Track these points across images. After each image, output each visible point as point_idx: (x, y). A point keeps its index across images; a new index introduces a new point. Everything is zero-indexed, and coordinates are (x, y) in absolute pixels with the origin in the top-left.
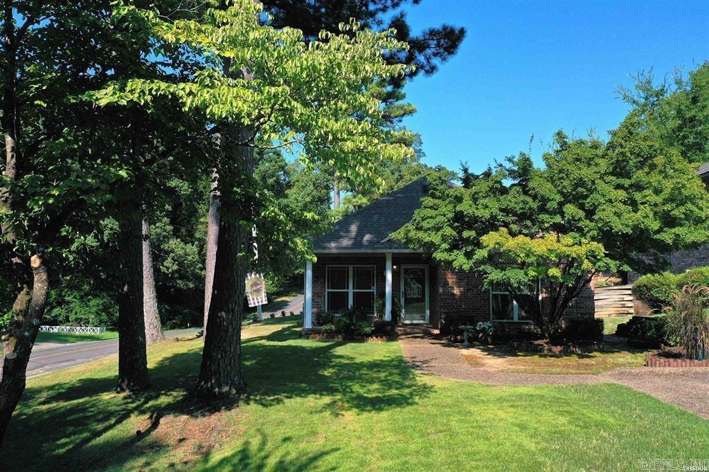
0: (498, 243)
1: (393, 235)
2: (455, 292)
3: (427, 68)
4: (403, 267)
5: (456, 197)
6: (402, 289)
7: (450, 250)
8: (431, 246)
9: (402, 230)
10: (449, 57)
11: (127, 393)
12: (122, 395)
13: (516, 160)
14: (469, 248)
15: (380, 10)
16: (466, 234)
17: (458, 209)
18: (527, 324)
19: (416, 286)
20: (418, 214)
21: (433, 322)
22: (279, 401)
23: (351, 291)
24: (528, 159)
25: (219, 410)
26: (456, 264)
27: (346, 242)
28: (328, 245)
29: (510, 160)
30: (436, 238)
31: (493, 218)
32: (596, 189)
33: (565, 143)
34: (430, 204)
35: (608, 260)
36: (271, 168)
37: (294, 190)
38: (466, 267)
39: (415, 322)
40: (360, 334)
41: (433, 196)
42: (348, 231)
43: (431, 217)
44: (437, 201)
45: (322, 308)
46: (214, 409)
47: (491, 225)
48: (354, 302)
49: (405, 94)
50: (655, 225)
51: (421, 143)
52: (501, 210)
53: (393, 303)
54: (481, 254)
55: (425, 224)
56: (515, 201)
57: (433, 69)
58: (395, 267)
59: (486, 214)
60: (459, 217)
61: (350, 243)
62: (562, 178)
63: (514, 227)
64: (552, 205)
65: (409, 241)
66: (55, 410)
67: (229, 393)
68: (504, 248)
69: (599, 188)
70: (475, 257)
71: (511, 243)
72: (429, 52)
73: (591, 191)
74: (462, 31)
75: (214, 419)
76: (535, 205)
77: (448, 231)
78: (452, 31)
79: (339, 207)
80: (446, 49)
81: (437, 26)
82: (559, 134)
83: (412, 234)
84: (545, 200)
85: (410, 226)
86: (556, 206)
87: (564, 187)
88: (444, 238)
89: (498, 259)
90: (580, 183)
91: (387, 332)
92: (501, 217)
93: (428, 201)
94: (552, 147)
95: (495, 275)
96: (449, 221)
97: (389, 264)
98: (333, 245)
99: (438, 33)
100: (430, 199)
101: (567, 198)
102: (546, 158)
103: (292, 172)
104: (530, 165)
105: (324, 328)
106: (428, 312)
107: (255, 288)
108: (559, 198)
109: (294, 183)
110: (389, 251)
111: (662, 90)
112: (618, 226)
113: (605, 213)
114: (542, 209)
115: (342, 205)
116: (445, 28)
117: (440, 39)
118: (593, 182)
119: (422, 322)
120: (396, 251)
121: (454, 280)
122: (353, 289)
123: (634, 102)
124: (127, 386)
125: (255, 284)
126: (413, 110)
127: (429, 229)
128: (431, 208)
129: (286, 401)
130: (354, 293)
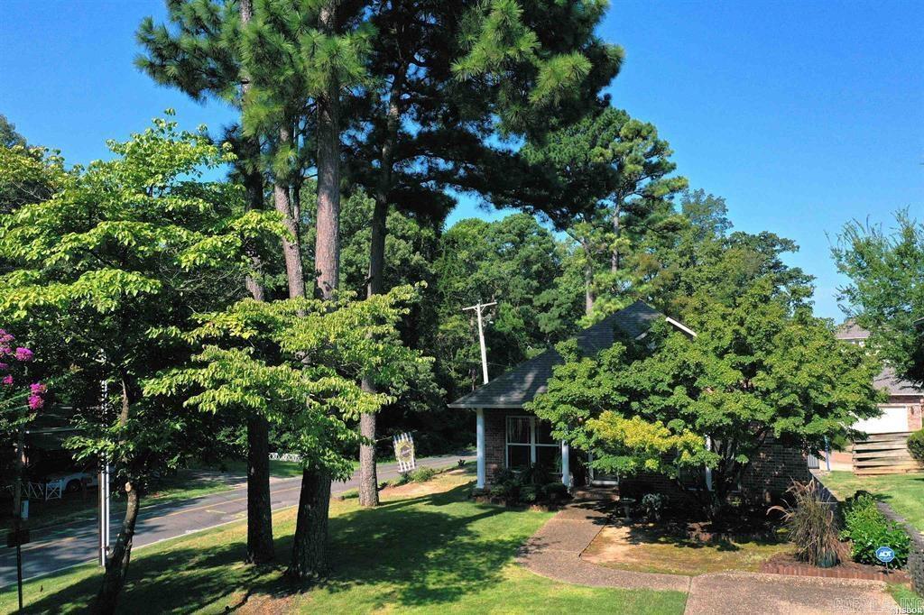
0: (598, 430)
11: (253, 565)
12: (249, 566)
23: (533, 445)
25: (295, 593)
28: (496, 399)
31: (607, 397)
36: (534, 252)
37: (566, 277)
39: (607, 483)
40: (522, 501)
42: (522, 382)
45: (503, 464)
46: (293, 591)
48: (537, 458)
49: (675, 165)
61: (521, 395)
63: (635, 406)
64: (662, 387)
66: (191, 578)
67: (311, 577)
76: (648, 385)
86: (665, 388)
98: (502, 399)
101: (677, 379)
103: (563, 254)
105: (493, 489)
107: (404, 453)
108: (668, 379)
109: (565, 267)
122: (536, 443)
124: (254, 558)
125: (404, 448)
126: (683, 186)
130: (537, 447)
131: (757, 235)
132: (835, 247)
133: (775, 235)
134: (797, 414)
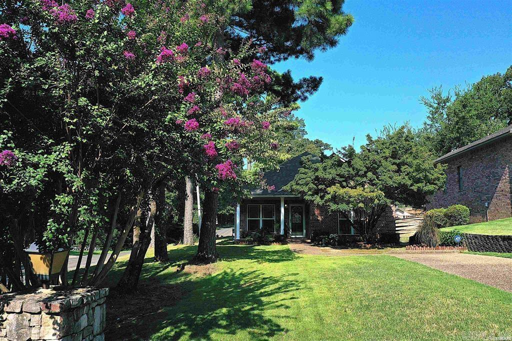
0: (334, 191)
1: (284, 188)
2: (319, 219)
3: (303, 98)
4: (291, 205)
5: (315, 169)
6: (290, 218)
7: (312, 195)
8: (303, 193)
9: (289, 185)
10: (314, 92)
11: (159, 262)
13: (347, 149)
14: (322, 194)
15: (277, 60)
16: (320, 187)
17: (316, 174)
18: (359, 236)
19: (297, 216)
20: (297, 177)
21: (307, 237)
22: (234, 260)
23: (261, 219)
24: (352, 149)
26: (315, 202)
27: (259, 191)
29: (344, 149)
30: (306, 189)
31: (333, 179)
32: (381, 165)
33: (372, 141)
34: (303, 172)
35: (385, 199)
38: (321, 203)
39: (297, 236)
41: (305, 167)
43: (304, 179)
44: (306, 170)
45: (245, 229)
46: (207, 263)
47: (332, 182)
48: (263, 226)
50: (409, 182)
51: (304, 126)
52: (337, 175)
53: (285, 225)
54: (328, 197)
55: (300, 182)
56: (344, 170)
57: (305, 98)
58: (286, 205)
59: (330, 177)
60: (317, 178)
61: (261, 192)
62: (366, 160)
63: (344, 184)
64: (361, 173)
65: (292, 190)
67: (211, 257)
68: (337, 193)
69: (383, 165)
70: (325, 198)
71: (341, 191)
72: (303, 90)
73: (379, 166)
74: (321, 79)
75: (208, 266)
76: (353, 173)
77: (312, 185)
78: (315, 79)
79: (251, 169)
80: (312, 88)
81: (308, 77)
82: (368, 136)
83: (294, 187)
84: (358, 171)
85: (293, 183)
86: (363, 173)
87: (367, 164)
88: (310, 189)
89: (335, 199)
90: (374, 162)
91: (282, 240)
92: (338, 178)
93: (302, 170)
94: (365, 142)
95: (334, 207)
96: (312, 180)
97: (282, 204)
99: (308, 80)
100: (303, 169)
101: (369, 169)
102: (362, 147)
104: (354, 151)
105: (247, 239)
106: (305, 231)
108: (365, 169)
110: (283, 196)
111: (447, 99)
112: (390, 182)
113: (385, 177)
114: (357, 175)
115: (252, 168)
116: (311, 78)
117: (309, 84)
118: (380, 162)
119: (301, 236)
120: (286, 196)
121: (318, 212)
123: (431, 106)
124: (159, 259)
127: (302, 185)
128: (303, 173)
129: (237, 260)
130: (263, 220)
131: (313, 141)
132: (379, 136)
133: (321, 141)
134: (422, 182)
